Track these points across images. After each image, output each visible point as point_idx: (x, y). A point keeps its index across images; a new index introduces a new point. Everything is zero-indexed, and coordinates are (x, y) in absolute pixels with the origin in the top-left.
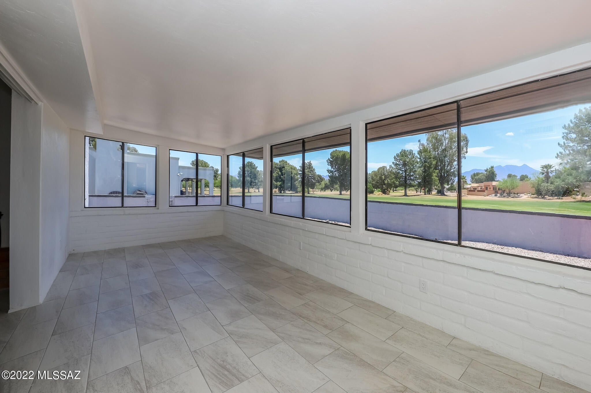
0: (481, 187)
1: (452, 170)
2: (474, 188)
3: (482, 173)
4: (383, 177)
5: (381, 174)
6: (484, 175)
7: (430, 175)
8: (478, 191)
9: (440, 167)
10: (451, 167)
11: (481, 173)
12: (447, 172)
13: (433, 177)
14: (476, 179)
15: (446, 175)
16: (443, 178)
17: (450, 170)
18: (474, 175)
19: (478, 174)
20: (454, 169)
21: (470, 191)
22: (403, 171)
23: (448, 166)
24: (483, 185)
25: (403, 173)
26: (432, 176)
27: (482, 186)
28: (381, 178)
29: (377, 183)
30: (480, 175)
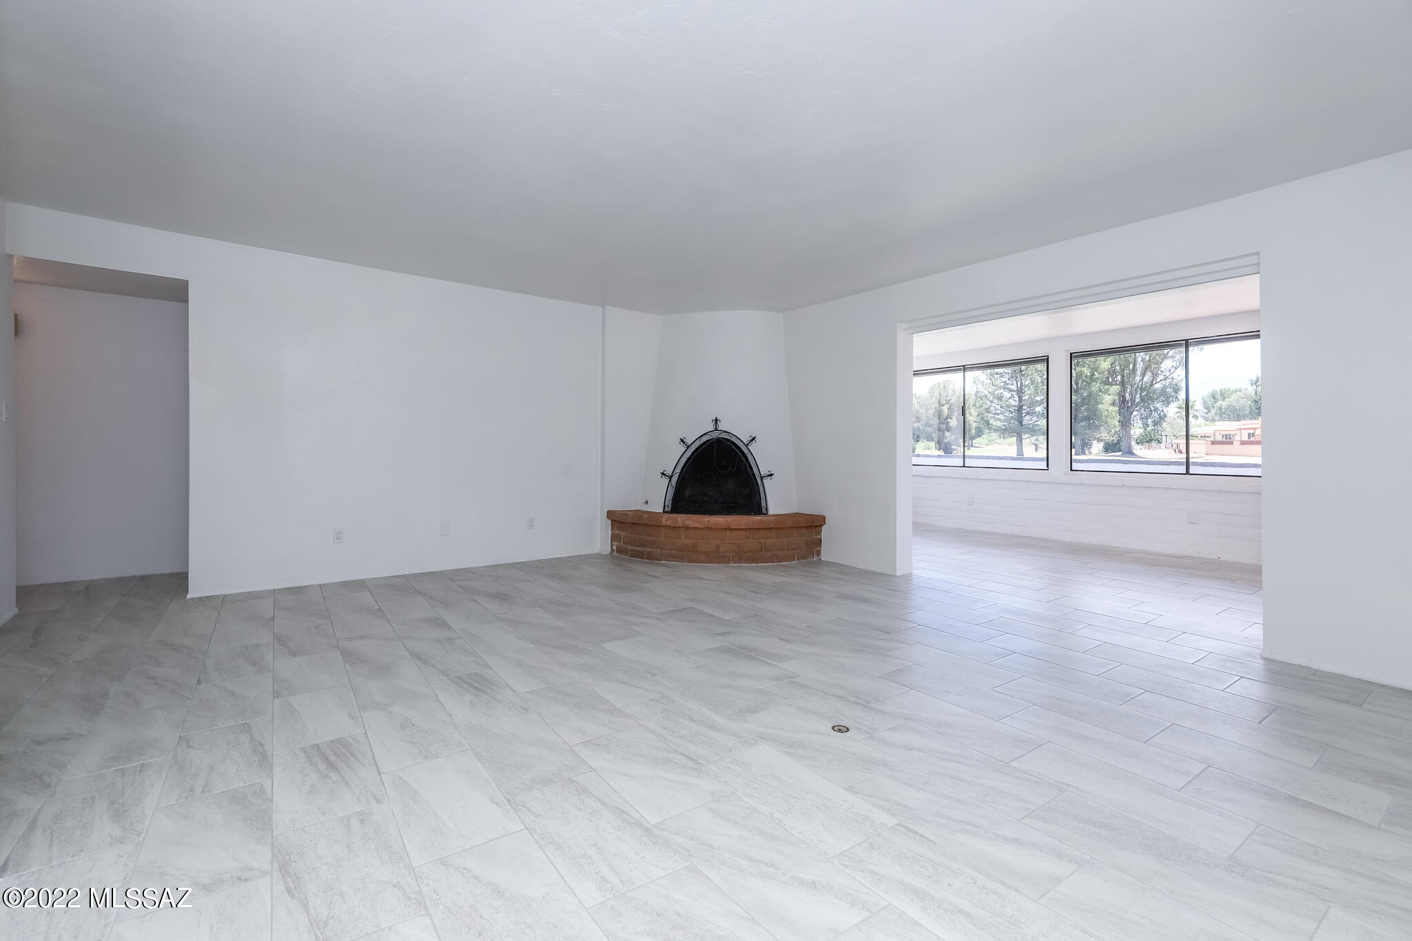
0: (1252, 431)
1: (1157, 386)
2: (1226, 435)
3: (1240, 391)
4: (945, 409)
5: (939, 402)
6: (1247, 397)
7: (1091, 401)
8: (1243, 443)
9: (1119, 378)
10: (1155, 375)
11: (1236, 391)
12: (1142, 389)
13: (1100, 406)
14: (1220, 409)
15: (1138, 400)
16: (1128, 407)
17: (1152, 385)
18: (1214, 397)
19: (1224, 395)
20: (1164, 382)
21: (1213, 443)
22: (1013, 391)
23: (1143, 375)
24: (1257, 426)
25: (1013, 396)
26: (1098, 404)
27: (1255, 429)
28: (939, 414)
29: (930, 426)
30: (1234, 397)
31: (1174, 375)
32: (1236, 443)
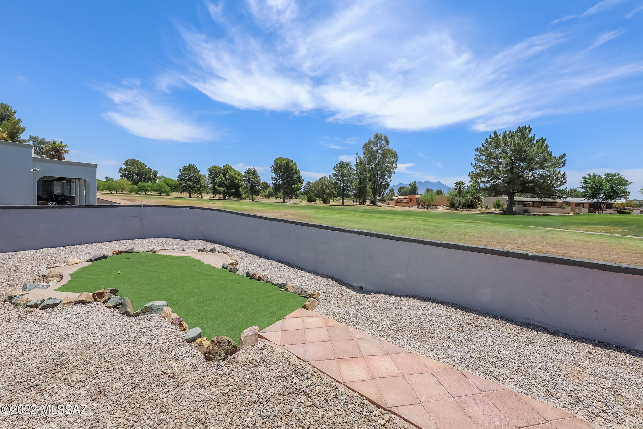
0: (406, 199)
2: (401, 200)
3: (407, 187)
4: (324, 187)
5: (322, 184)
6: (408, 189)
7: (364, 187)
8: (404, 203)
9: (373, 180)
10: (383, 180)
12: (379, 185)
13: (367, 189)
14: (402, 192)
15: (378, 188)
16: (375, 190)
17: (382, 183)
18: (401, 189)
19: (403, 188)
21: (397, 202)
22: (341, 182)
23: (380, 180)
24: (408, 198)
28: (322, 188)
29: (319, 192)
30: (405, 189)
31: (388, 180)
32: (402, 203)
